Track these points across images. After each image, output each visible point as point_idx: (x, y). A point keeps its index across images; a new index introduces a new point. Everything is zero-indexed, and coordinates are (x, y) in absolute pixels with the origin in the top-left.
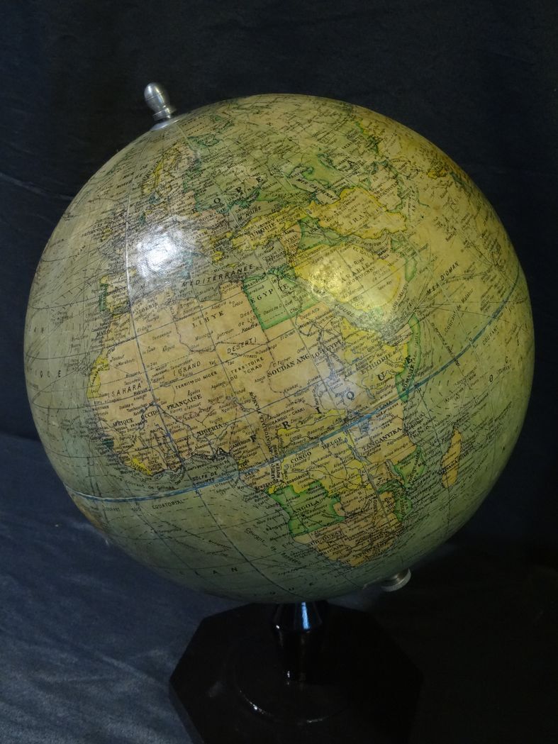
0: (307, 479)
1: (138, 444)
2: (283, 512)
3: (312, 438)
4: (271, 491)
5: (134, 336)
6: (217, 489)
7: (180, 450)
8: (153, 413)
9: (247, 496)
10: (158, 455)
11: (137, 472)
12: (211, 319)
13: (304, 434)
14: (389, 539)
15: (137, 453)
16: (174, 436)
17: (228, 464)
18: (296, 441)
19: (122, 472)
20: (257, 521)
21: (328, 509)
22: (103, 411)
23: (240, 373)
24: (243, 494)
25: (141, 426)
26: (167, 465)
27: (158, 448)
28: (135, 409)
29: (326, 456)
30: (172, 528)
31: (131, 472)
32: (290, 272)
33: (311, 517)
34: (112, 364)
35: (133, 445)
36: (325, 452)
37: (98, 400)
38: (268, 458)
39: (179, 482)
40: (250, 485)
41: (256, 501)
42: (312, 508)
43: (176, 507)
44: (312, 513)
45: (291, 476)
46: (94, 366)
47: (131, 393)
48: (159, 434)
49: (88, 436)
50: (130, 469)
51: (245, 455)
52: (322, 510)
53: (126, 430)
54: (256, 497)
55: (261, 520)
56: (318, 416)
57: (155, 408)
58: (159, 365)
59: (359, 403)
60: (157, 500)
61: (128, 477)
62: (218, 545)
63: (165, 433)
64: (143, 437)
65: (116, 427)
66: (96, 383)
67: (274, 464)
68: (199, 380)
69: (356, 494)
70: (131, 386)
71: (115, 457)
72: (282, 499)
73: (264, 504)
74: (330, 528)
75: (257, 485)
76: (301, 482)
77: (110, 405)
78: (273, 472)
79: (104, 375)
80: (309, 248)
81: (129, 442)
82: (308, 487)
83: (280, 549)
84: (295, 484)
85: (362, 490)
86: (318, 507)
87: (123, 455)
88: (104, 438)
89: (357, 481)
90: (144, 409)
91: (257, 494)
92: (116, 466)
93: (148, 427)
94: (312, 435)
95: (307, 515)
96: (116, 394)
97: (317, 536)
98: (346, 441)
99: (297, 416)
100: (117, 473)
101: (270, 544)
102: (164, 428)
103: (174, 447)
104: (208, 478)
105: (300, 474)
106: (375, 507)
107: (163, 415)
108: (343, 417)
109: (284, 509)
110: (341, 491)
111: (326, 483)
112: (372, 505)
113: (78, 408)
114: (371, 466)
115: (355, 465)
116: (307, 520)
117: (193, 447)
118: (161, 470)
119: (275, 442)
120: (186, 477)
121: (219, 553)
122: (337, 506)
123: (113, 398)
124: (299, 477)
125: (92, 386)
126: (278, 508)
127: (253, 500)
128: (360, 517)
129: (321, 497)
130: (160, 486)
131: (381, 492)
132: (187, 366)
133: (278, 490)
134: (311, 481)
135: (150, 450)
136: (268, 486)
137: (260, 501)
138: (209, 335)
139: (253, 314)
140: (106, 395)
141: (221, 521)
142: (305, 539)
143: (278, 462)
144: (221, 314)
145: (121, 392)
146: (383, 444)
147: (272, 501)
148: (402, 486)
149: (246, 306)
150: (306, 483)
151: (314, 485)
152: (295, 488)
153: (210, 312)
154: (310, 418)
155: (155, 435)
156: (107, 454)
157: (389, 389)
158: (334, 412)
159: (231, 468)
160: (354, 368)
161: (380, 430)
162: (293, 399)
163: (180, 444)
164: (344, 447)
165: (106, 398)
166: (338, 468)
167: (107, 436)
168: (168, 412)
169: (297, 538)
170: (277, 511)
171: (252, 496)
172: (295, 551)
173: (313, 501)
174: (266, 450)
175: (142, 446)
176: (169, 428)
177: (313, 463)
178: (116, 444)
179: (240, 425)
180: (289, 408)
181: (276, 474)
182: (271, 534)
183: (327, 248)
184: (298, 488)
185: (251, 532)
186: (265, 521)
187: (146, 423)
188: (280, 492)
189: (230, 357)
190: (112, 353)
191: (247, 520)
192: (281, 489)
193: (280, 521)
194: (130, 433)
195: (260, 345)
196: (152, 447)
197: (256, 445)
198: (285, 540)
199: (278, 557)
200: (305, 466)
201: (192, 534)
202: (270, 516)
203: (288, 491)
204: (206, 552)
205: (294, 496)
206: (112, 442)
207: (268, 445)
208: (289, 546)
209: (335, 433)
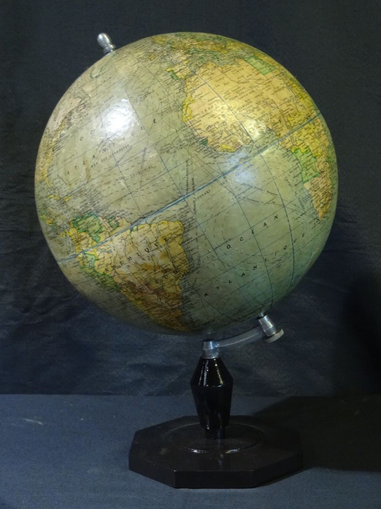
0: (304, 145)
1: (225, 135)
2: (299, 164)
3: (300, 124)
4: (293, 151)
5: (204, 83)
6: (270, 151)
9: (283, 154)
10: (237, 137)
11: (225, 153)
12: (240, 71)
13: (297, 121)
14: (329, 200)
15: (224, 141)
17: (272, 136)
18: (295, 124)
19: (215, 158)
21: (314, 165)
22: (198, 124)
23: (264, 91)
24: (282, 153)
26: (243, 142)
27: (236, 134)
28: (218, 115)
29: (307, 134)
30: (247, 187)
31: (221, 155)
32: (258, 58)
34: (196, 98)
35: (221, 137)
36: (306, 132)
37: (192, 119)
38: (288, 132)
39: (251, 151)
40: (284, 148)
41: (288, 157)
42: (308, 163)
43: (250, 169)
45: (298, 143)
46: (184, 103)
47: (214, 108)
49: (187, 145)
50: (220, 153)
51: (279, 130)
52: (312, 165)
53: (216, 129)
55: (291, 170)
56: (298, 113)
59: (308, 112)
61: (219, 159)
62: (272, 194)
63: (239, 123)
64: (227, 129)
65: (209, 130)
66: (188, 111)
68: (247, 95)
69: (320, 159)
70: (213, 105)
71: (209, 149)
72: (298, 156)
73: (292, 160)
74: (316, 179)
75: (287, 147)
76: (302, 146)
77: (201, 119)
79: (193, 106)
81: (218, 135)
83: (298, 194)
84: (300, 147)
85: (322, 157)
86: (310, 163)
87: (215, 146)
88: (201, 140)
89: (319, 150)
90: (224, 114)
91: (288, 153)
92: (211, 155)
95: (308, 168)
96: (204, 112)
97: (311, 185)
98: (311, 128)
99: (292, 112)
100: (212, 160)
101: (294, 188)
102: (238, 121)
103: (245, 130)
105: (301, 142)
106: (326, 171)
107: (236, 114)
108: (306, 117)
109: (299, 162)
110: (316, 155)
111: (311, 148)
112: (325, 169)
113: (177, 131)
114: (321, 144)
115: (317, 141)
116: (307, 172)
118: (240, 146)
119: (288, 124)
120: (255, 147)
122: (317, 165)
123: (203, 115)
124: (301, 144)
125: (185, 115)
126: (297, 162)
127: (287, 157)
128: (323, 175)
129: (311, 157)
130: (240, 157)
131: (326, 161)
132: (239, 89)
134: (306, 146)
135: (232, 136)
136: (291, 147)
138: (243, 76)
139: (255, 70)
140: (197, 115)
141: (274, 173)
142: (307, 186)
143: (292, 135)
144: (242, 69)
145: (207, 109)
147: (294, 158)
149: (251, 66)
150: (304, 147)
151: (307, 149)
152: (301, 149)
153: (238, 69)
154: (296, 114)
155: (234, 126)
156: (203, 150)
158: (302, 113)
159: (274, 138)
161: (318, 127)
162: (288, 104)
164: (311, 131)
165: (198, 116)
166: (312, 141)
167: (203, 137)
170: (297, 164)
171: (286, 154)
172: (304, 196)
173: (308, 159)
174: (286, 128)
175: (227, 135)
177: (304, 136)
178: (210, 140)
179: (273, 114)
180: (288, 108)
181: (293, 141)
182: (295, 181)
184: (303, 149)
185: (287, 180)
187: (227, 121)
188: (296, 152)
189: (256, 84)
190: (194, 94)
191: (285, 171)
192: (296, 150)
193: (298, 171)
194: (219, 129)
195: (266, 80)
196: (233, 134)
197: (282, 125)
198: (300, 186)
199: (297, 202)
200: (302, 137)
201: (259, 189)
202: (294, 168)
203: (299, 151)
204: (264, 203)
205: (302, 154)
206: (207, 140)
207: (286, 125)
208: (302, 192)
209: (306, 124)
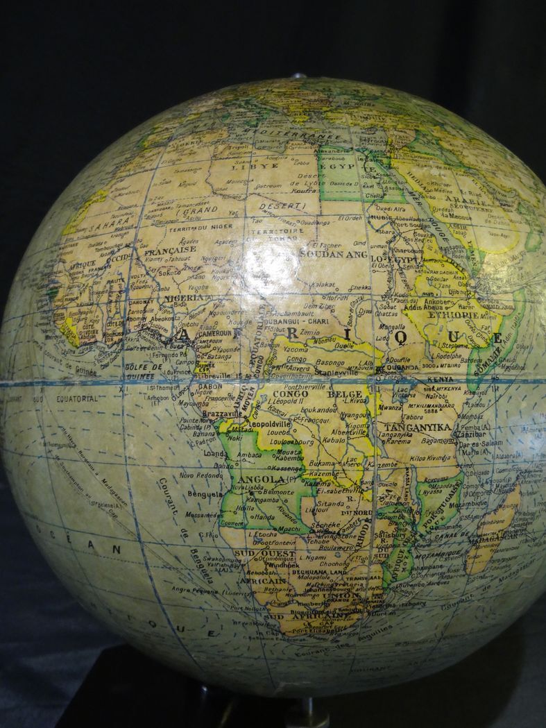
0: (283, 433)
1: (84, 298)
2: (225, 472)
3: (319, 372)
4: (224, 428)
5: (155, 167)
6: (151, 393)
7: (131, 316)
8: (124, 257)
9: (185, 421)
10: (101, 316)
11: (63, 338)
12: (259, 168)
13: (311, 360)
14: (355, 611)
15: (76, 310)
16: (133, 295)
17: (183, 359)
18: (295, 365)
19: (47, 337)
20: (181, 470)
21: (293, 500)
22: (70, 249)
23: (263, 237)
24: (182, 414)
25: (100, 272)
26: (104, 335)
27: (104, 308)
28: (106, 248)
29: (328, 410)
30: (66, 441)
31: (57, 337)
32: (385, 161)
33: (262, 501)
34: (111, 195)
36: (329, 403)
37: (72, 236)
38: (244, 373)
39: (106, 366)
40: (199, 405)
41: (195, 434)
42: (270, 486)
43: (85, 405)
44: (267, 496)
45: (263, 416)
46: (91, 198)
47: (113, 229)
48: (116, 288)
49: (37, 284)
50: (58, 333)
51: (213, 353)
52: (283, 497)
53: (80, 275)
54: (198, 427)
55: (189, 472)
56: (343, 342)
57: (129, 251)
58: (164, 200)
59: (408, 355)
60: (68, 387)
61: (50, 345)
62: (113, 493)
63: (124, 286)
64: (95, 288)
65: (72, 271)
66: (82, 216)
67: (249, 386)
68: (205, 228)
69: (343, 497)
70: (117, 220)
71: (50, 314)
72: (234, 449)
73: (204, 446)
74: (281, 538)
75: (208, 409)
76: (273, 433)
77: (80, 242)
78: (240, 397)
79: (95, 208)
80: (418, 152)
81: (76, 293)
82: (279, 447)
83: (193, 539)
84: (263, 431)
85: (356, 496)
86: (279, 489)
87: (59, 312)
88: (52, 286)
89: (355, 474)
90: (116, 249)
91: (202, 425)
92: (45, 327)
93: (108, 275)
94: (321, 368)
95: (257, 496)
96: (94, 229)
97: (256, 543)
98: (366, 402)
99: (313, 327)
100: (42, 338)
101: (183, 522)
102: (126, 280)
103: (125, 309)
104: (147, 372)
105: (278, 420)
106: (361, 537)
107: (134, 261)
108: (378, 364)
109: (229, 467)
110: (325, 478)
111: (309, 453)
112: (357, 532)
113: (46, 249)
114: (386, 461)
115: (364, 445)
116: (253, 504)
117: (149, 316)
118: (93, 340)
119: (265, 352)
120: (119, 361)
121: (108, 509)
122: (308, 503)
123: (88, 234)
124: (274, 424)
125: (74, 221)
126: (221, 461)
127: (192, 431)
128: (331, 543)
129: (292, 474)
130: (80, 365)
131: (380, 515)
132: (198, 208)
133: (234, 431)
134: (288, 438)
135: (94, 307)
136: (222, 416)
137: (201, 439)
138: (247, 182)
139: (316, 179)
140: (83, 230)
141: (132, 450)
142: (235, 539)
143: (255, 386)
144: (274, 166)
145: (102, 227)
146: (418, 437)
147: (217, 445)
148: (413, 524)
149: (312, 169)
150: (280, 438)
151: (289, 448)
152: (260, 438)
153: (263, 162)
154: (329, 339)
155: (111, 287)
156: (44, 309)
157: (457, 361)
158: (368, 349)
159: (184, 367)
160: (421, 303)
161: (420, 412)
162: (319, 300)
163: (134, 308)
164: (360, 409)
165: (81, 234)
166: (337, 437)
167: (57, 282)
168: (143, 259)
169: (226, 531)
170: (217, 466)
171: (192, 425)
172: (214, 554)
173: (277, 475)
174: (246, 360)
175: (87, 301)
176: (132, 281)
177: (304, 411)
178: (60, 294)
179: (228, 306)
180: (306, 311)
181: (242, 403)
182: (192, 504)
183: (441, 163)
184: (265, 440)
185: (165, 487)
186: (192, 476)
187: (108, 270)
188: (235, 435)
189: (260, 213)
190: (118, 184)
191: (169, 463)
192: (240, 431)
193: (215, 486)
194: (83, 281)
195: (307, 214)
196: (98, 304)
197: (236, 345)
198: (207, 526)
199: (184, 553)
200: (291, 410)
201: (86, 460)
202: (204, 471)
203: (247, 439)
204: (91, 500)
205: (253, 452)
206: (57, 292)
207: (253, 352)
208: (208, 541)
209: (355, 382)
